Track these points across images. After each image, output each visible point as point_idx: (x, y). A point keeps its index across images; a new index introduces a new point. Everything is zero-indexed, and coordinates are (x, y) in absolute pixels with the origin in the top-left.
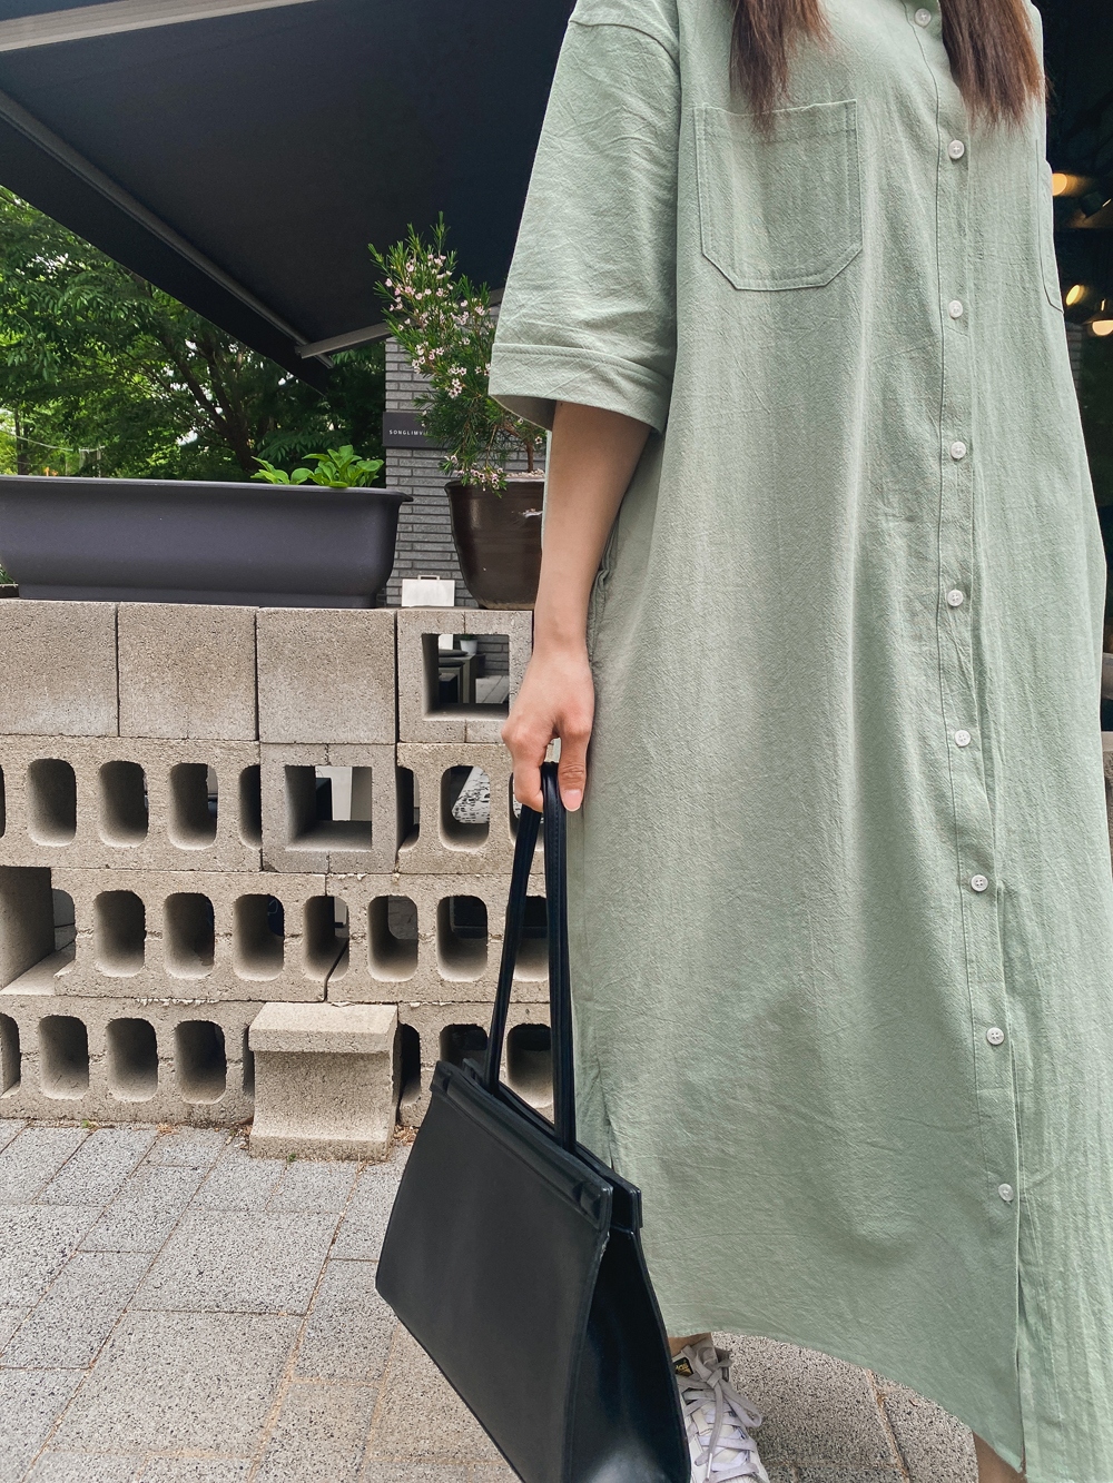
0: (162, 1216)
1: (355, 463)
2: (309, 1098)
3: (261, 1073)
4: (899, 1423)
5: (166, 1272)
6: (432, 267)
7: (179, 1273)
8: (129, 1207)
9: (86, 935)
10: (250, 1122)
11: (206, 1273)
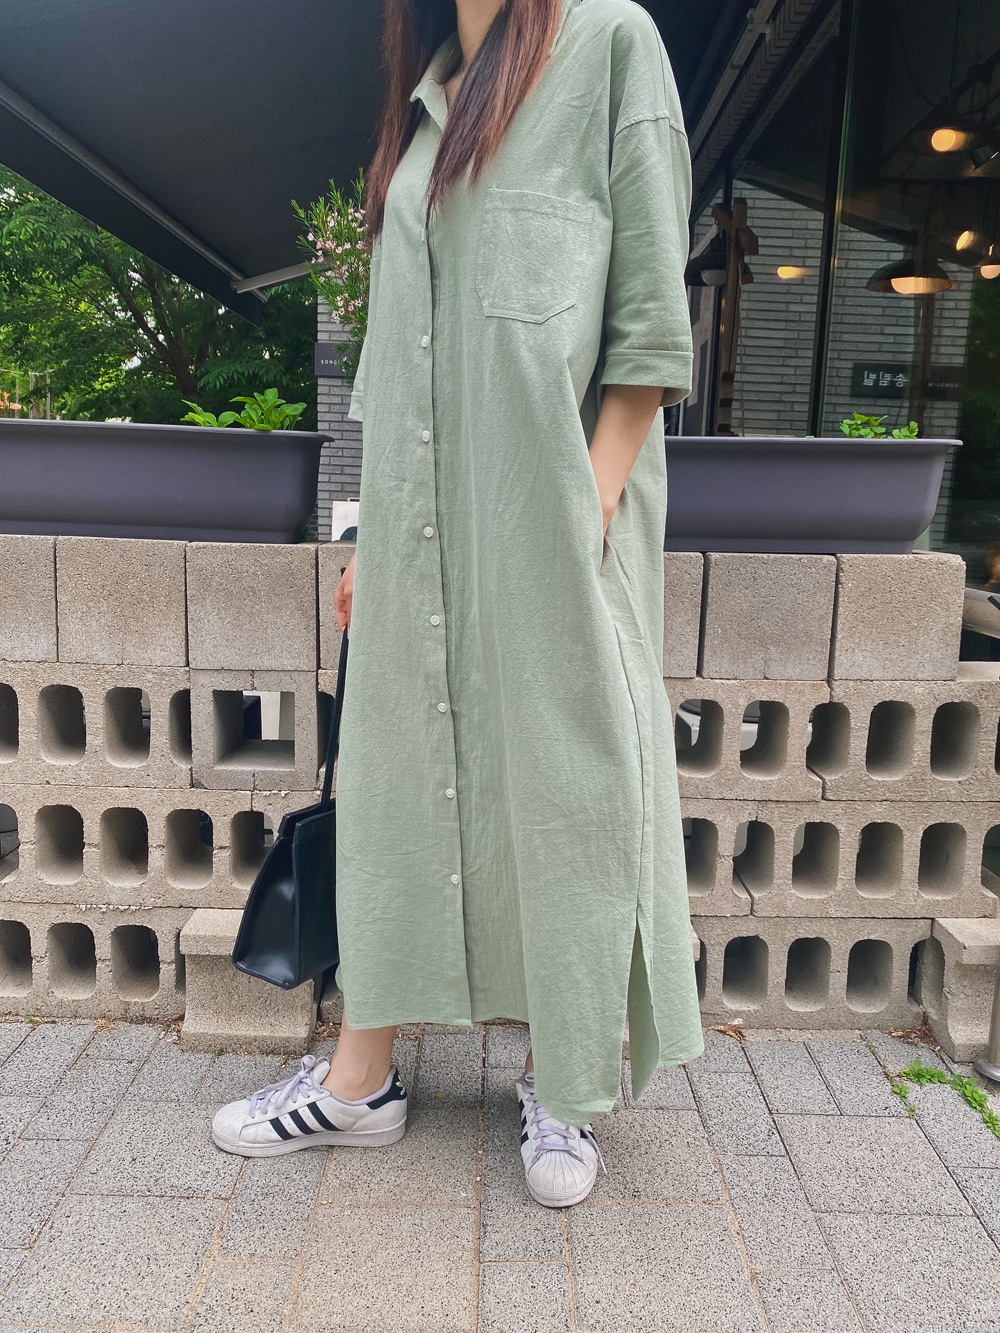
0: (99, 1106)
1: (279, 406)
2: (236, 997)
3: (191, 974)
4: (769, 1299)
5: (102, 1158)
6: (352, 221)
7: (114, 1160)
8: (68, 1098)
9: (28, 846)
10: (182, 1018)
11: (138, 1160)
